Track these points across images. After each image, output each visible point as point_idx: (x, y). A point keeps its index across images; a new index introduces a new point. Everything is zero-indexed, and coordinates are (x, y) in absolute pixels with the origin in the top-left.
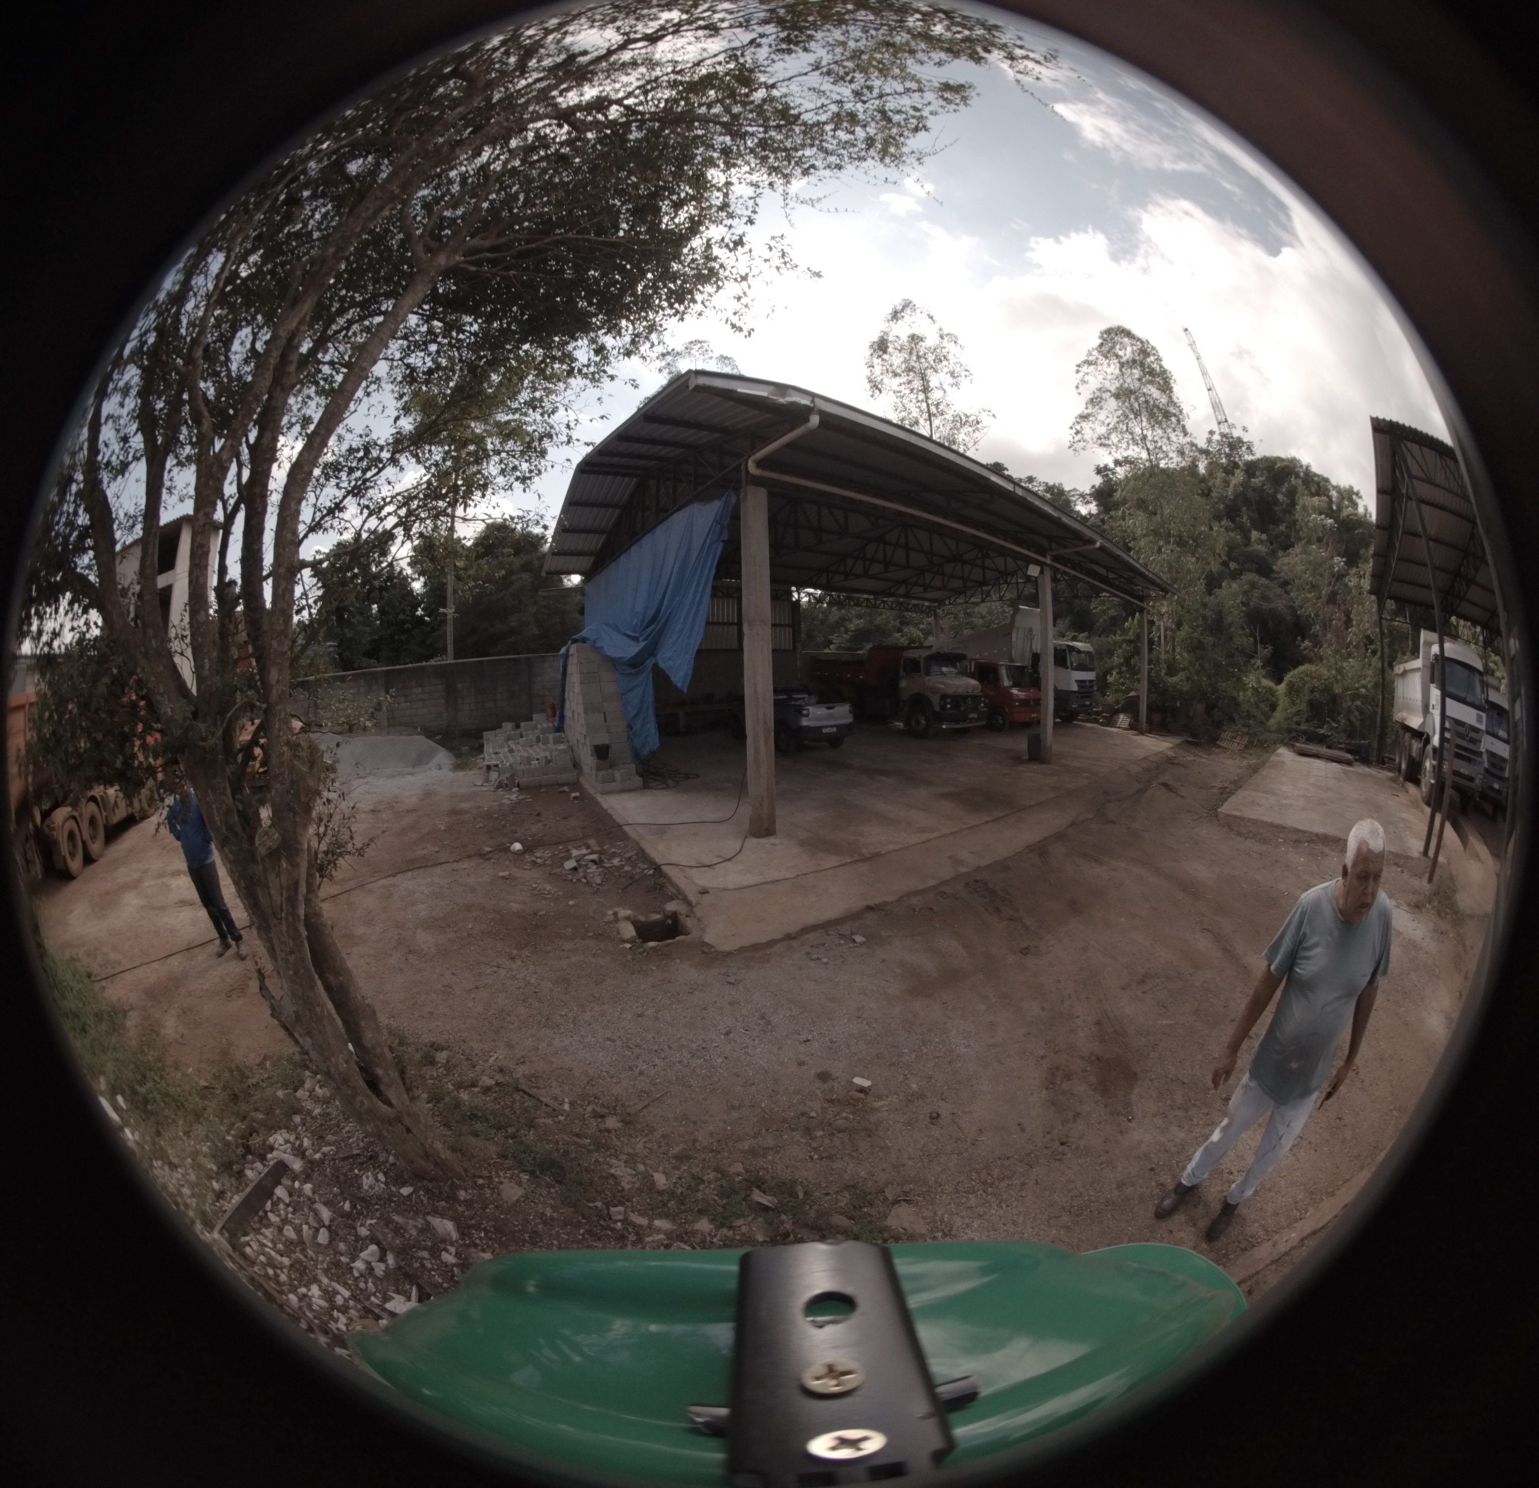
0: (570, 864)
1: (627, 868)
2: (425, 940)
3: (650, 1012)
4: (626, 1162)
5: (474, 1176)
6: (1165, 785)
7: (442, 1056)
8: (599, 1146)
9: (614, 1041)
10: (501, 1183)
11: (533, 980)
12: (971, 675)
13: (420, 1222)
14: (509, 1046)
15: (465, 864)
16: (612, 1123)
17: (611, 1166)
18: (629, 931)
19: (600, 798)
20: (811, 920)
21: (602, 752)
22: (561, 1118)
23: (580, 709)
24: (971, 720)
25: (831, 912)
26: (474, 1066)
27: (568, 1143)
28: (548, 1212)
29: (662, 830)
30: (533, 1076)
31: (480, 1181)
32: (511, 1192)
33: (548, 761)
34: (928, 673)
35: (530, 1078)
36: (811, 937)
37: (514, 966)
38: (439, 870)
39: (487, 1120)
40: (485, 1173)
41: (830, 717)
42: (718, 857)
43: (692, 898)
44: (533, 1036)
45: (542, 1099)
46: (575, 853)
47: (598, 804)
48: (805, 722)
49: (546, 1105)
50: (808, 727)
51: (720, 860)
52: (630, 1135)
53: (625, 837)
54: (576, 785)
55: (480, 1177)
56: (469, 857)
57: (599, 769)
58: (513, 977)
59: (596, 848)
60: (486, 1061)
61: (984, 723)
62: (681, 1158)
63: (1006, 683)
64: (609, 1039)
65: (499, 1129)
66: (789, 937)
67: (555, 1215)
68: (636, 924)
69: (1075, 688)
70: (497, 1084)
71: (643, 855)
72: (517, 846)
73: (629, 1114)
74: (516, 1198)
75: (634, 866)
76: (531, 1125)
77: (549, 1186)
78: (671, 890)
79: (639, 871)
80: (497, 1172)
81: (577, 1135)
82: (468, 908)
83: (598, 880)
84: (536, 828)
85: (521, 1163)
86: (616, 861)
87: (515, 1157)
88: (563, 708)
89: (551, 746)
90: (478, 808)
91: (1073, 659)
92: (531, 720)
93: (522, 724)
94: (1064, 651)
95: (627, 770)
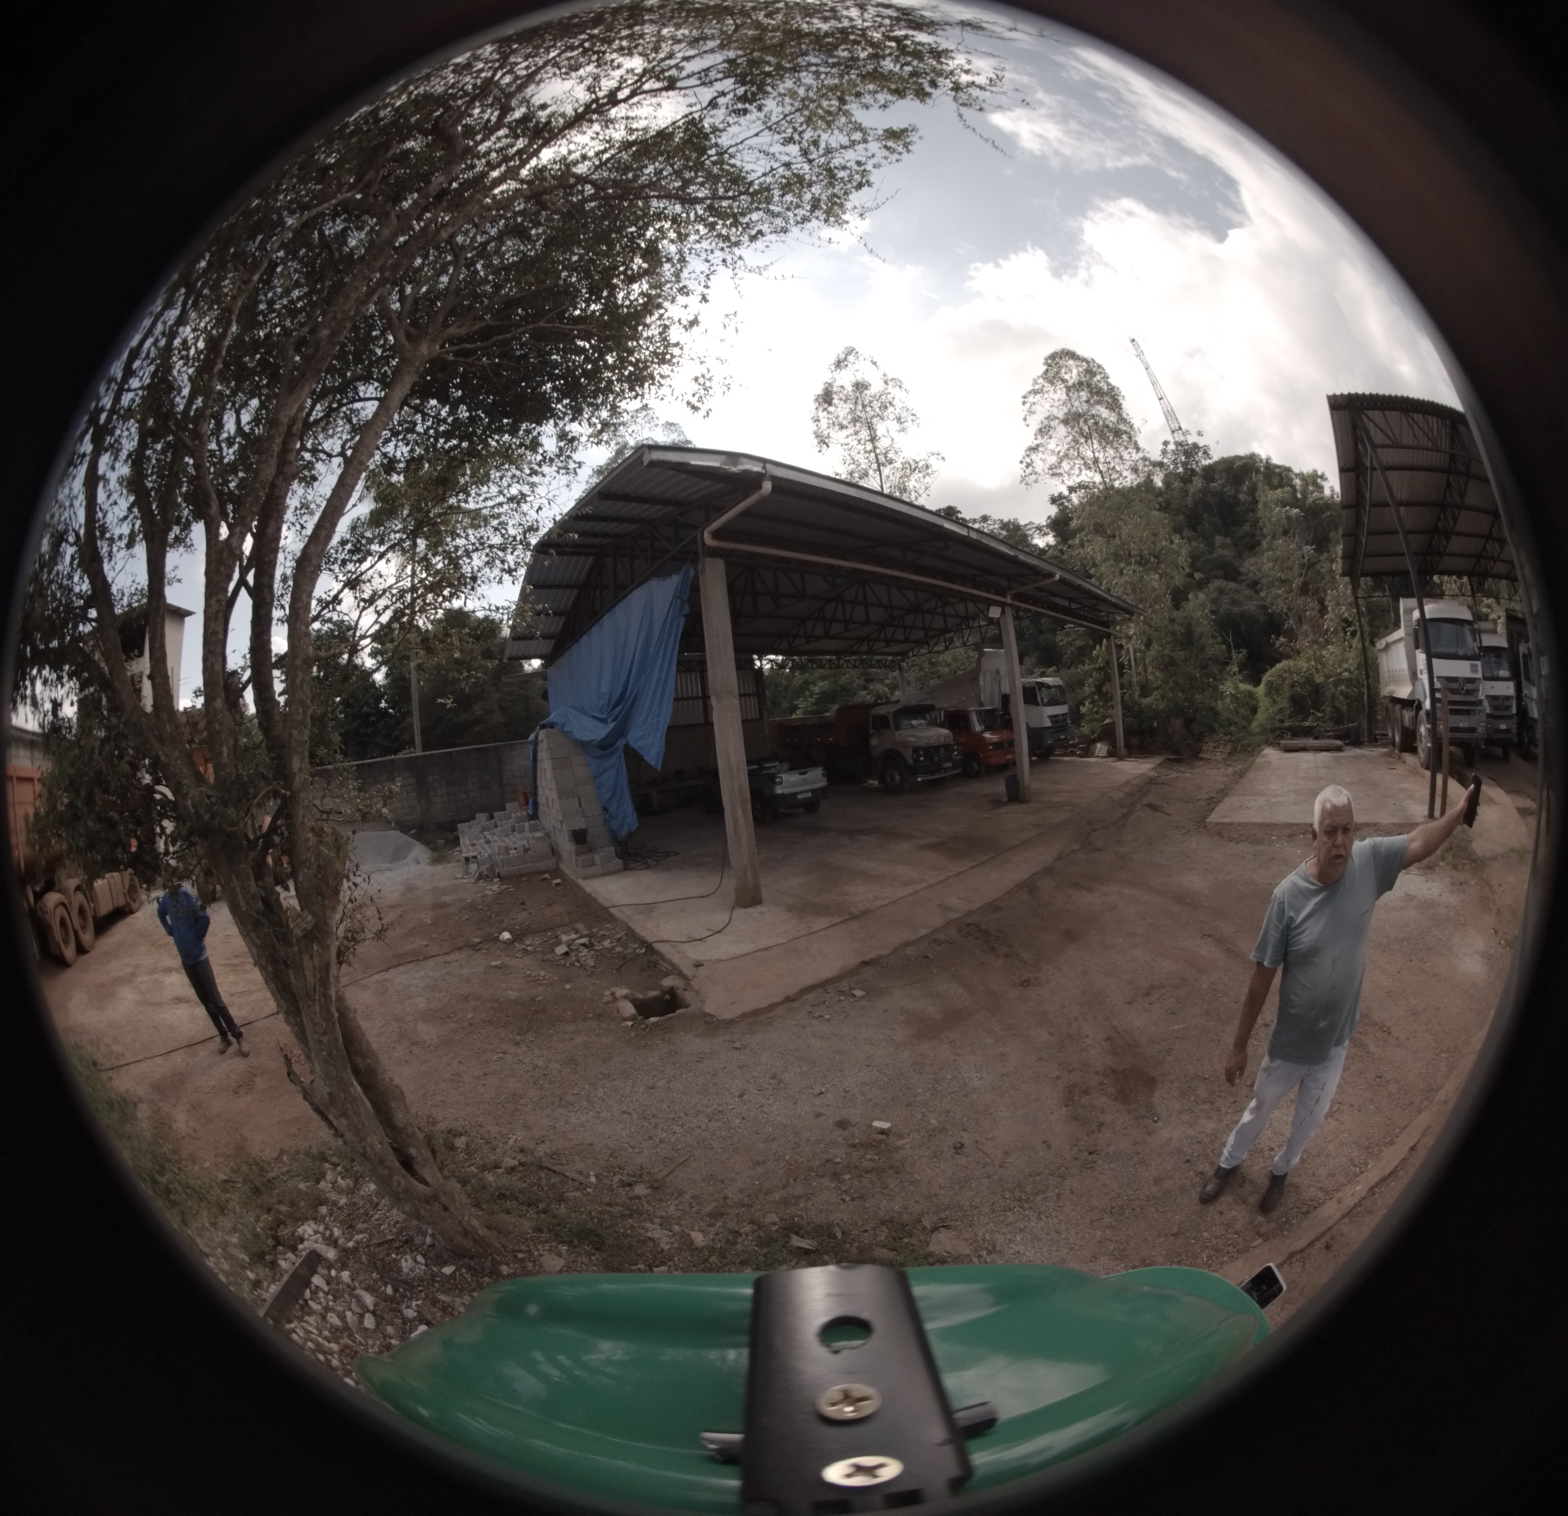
0: (561, 950)
1: (619, 949)
2: (427, 1031)
3: (661, 1083)
4: (661, 1225)
5: (514, 1251)
6: (1150, 806)
7: (460, 1142)
8: (633, 1213)
9: (630, 1114)
10: (541, 1255)
11: (540, 1063)
12: (942, 725)
14: (527, 1127)
15: (456, 956)
16: (640, 1190)
17: (647, 1230)
18: (628, 1009)
19: (582, 883)
20: (808, 981)
21: (579, 837)
22: (589, 1190)
23: (554, 795)
24: (946, 769)
25: (828, 970)
26: (494, 1149)
27: (600, 1213)
29: (648, 909)
30: (554, 1153)
31: (520, 1255)
32: (553, 1263)
33: (527, 850)
34: (898, 728)
35: (551, 1156)
36: (810, 997)
37: (519, 1051)
38: (431, 963)
39: (516, 1198)
40: (524, 1247)
41: (804, 782)
42: (709, 930)
43: (687, 971)
44: (549, 1116)
45: (568, 1174)
46: (564, 938)
47: (581, 889)
48: (779, 790)
49: (573, 1180)
50: (783, 795)
51: (709, 933)
52: (661, 1200)
53: (612, 919)
54: (556, 872)
55: (520, 1251)
56: (460, 949)
57: (578, 853)
58: (520, 1062)
59: (585, 932)
60: (506, 1143)
61: (958, 771)
62: (715, 1215)
63: (978, 728)
64: (625, 1112)
65: (529, 1205)
66: (789, 999)
68: (636, 1003)
69: (1048, 723)
71: (632, 935)
72: (506, 935)
73: (656, 1181)
74: (558, 1268)
75: (625, 947)
76: (561, 1199)
77: (589, 1254)
78: (665, 966)
79: (630, 951)
80: (535, 1246)
81: (609, 1205)
82: (466, 998)
83: (591, 963)
84: (522, 916)
85: (557, 1235)
86: (606, 943)
87: (550, 1231)
88: (535, 795)
89: (527, 834)
90: (461, 900)
91: (1043, 695)
92: (504, 809)
93: (496, 814)
94: (1034, 688)
95: (606, 853)
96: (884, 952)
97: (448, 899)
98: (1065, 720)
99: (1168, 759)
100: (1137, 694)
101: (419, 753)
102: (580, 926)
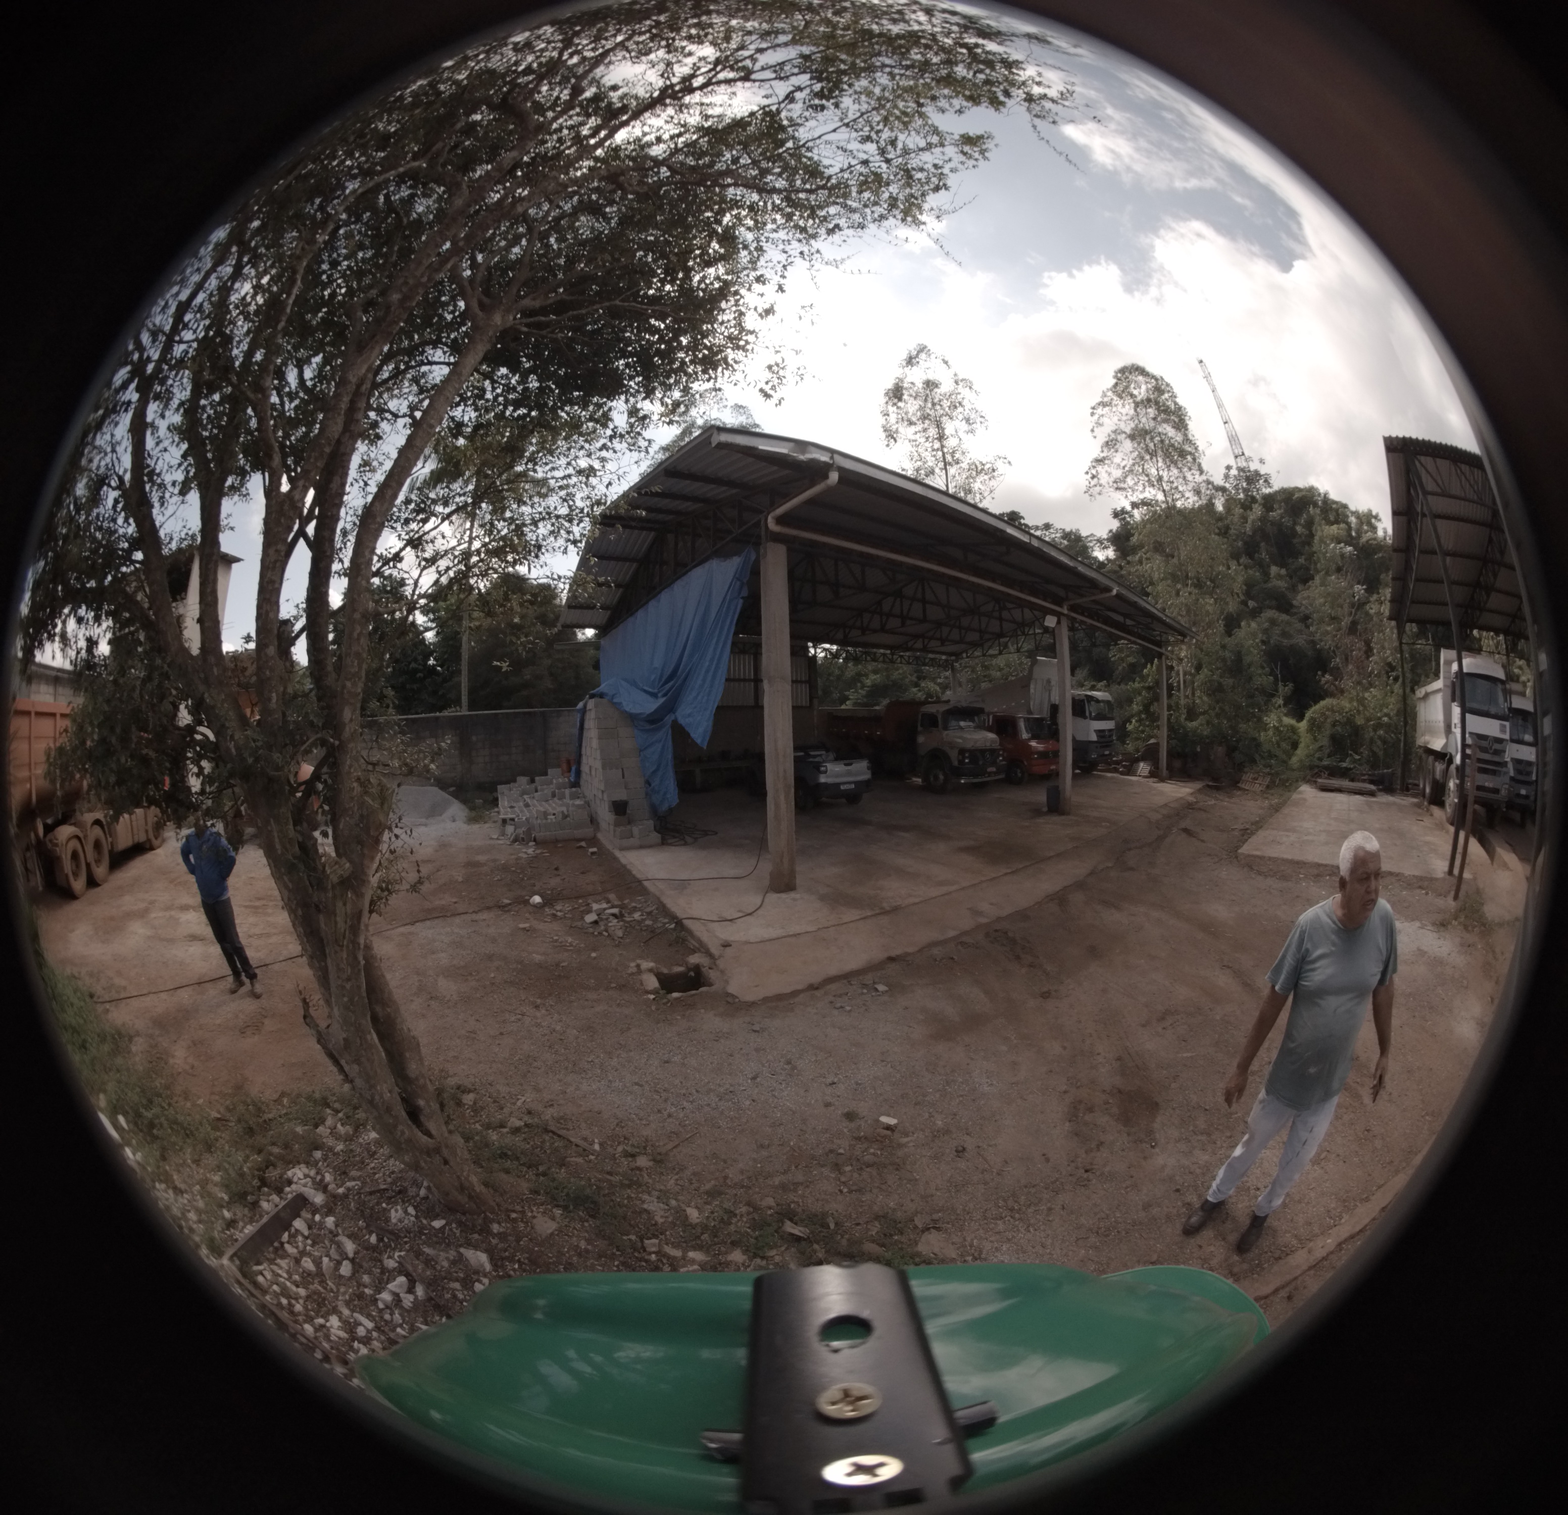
0: (590, 918)
1: (648, 922)
2: (447, 987)
3: (676, 1059)
4: (658, 1198)
5: (507, 1210)
6: (1186, 830)
7: (468, 1099)
8: (632, 1184)
9: (641, 1086)
10: (534, 1217)
11: (558, 1028)
12: (990, 729)
13: (452, 1254)
14: (537, 1089)
15: (484, 915)
16: (642, 1161)
17: (643, 1202)
18: (652, 982)
19: (618, 854)
20: (833, 971)
21: (620, 808)
22: (592, 1157)
23: (598, 764)
24: (990, 774)
25: (853, 963)
26: (502, 1109)
27: (599, 1180)
28: (583, 1245)
29: (682, 885)
30: (562, 1118)
31: (514, 1215)
32: (545, 1225)
33: (565, 817)
34: (946, 728)
35: (558, 1120)
36: (833, 987)
37: (538, 1014)
38: (457, 920)
39: (517, 1159)
40: (518, 1208)
41: (849, 773)
42: (740, 911)
43: (715, 951)
44: (560, 1081)
45: (572, 1140)
46: (595, 906)
47: (616, 859)
48: (823, 779)
49: (577, 1145)
50: (825, 784)
51: (741, 914)
52: (662, 1173)
53: (644, 892)
54: (593, 841)
55: (514, 1211)
56: (489, 908)
57: (617, 824)
58: (538, 1025)
59: (617, 903)
60: (514, 1104)
61: (1002, 776)
62: (713, 1194)
63: (1025, 735)
64: (637, 1084)
65: (529, 1168)
66: (812, 987)
67: (589, 1247)
68: (659, 976)
69: (1094, 737)
70: (526, 1125)
71: (664, 910)
72: (537, 899)
73: (660, 1154)
74: (549, 1231)
75: (655, 920)
76: (562, 1163)
77: (582, 1220)
78: (693, 943)
79: (659, 925)
80: (529, 1207)
81: (610, 1173)
82: (490, 957)
83: (620, 933)
84: (554, 882)
85: (554, 1199)
86: (637, 916)
87: (547, 1194)
88: (579, 763)
89: (567, 800)
90: (494, 861)
91: (1091, 709)
92: (546, 774)
93: (537, 779)
94: (1083, 701)
95: (645, 827)
96: (910, 950)
97: (481, 858)
98: (1110, 736)
99: (1208, 786)
100: (1184, 717)
101: (465, 712)
102: (612, 896)
